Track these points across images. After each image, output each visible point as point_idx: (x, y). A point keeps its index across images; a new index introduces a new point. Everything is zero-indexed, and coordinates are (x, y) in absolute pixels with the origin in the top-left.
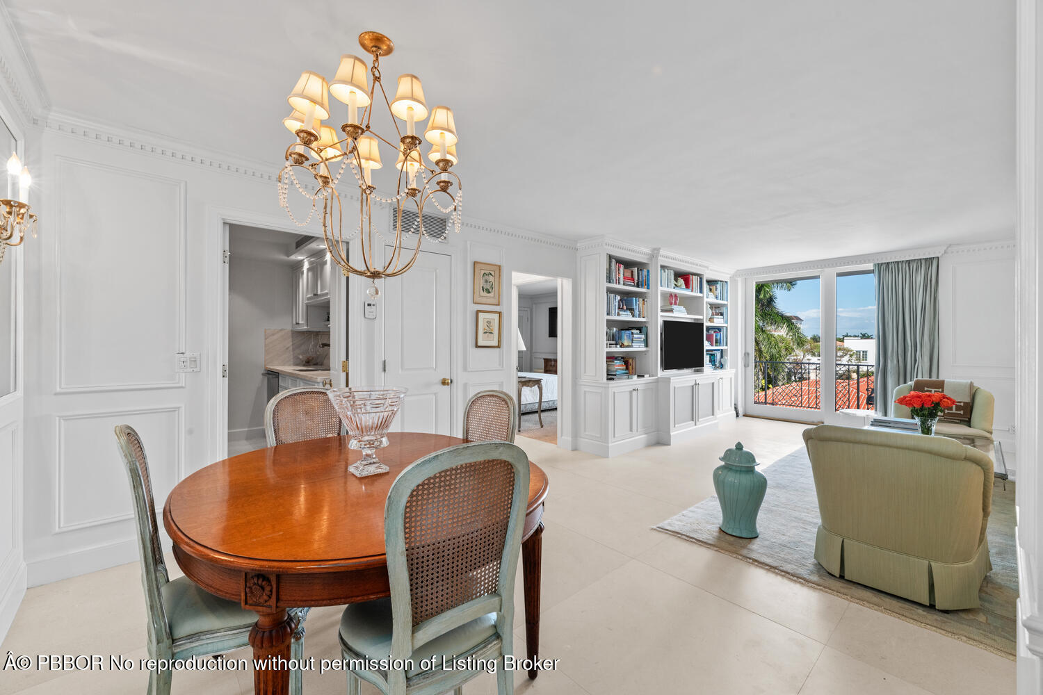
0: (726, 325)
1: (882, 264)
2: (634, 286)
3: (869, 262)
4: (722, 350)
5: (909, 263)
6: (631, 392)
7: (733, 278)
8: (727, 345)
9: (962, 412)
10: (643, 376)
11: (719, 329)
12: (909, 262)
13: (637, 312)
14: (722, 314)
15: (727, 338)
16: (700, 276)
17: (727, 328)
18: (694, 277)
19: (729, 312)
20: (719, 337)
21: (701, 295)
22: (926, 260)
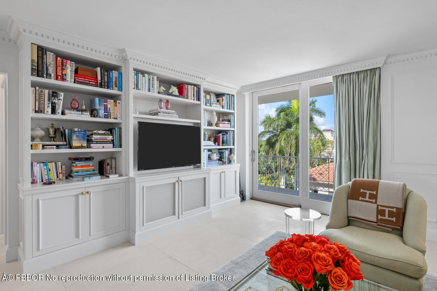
0: (233, 129)
1: (339, 76)
2: (96, 85)
3: (329, 75)
4: (231, 149)
5: (358, 75)
6: (77, 196)
7: (240, 93)
8: (234, 144)
9: (394, 219)
10: (108, 177)
11: (225, 132)
12: (358, 73)
13: (102, 112)
14: (229, 121)
15: (234, 140)
16: (198, 87)
17: (234, 131)
18: (190, 86)
19: (236, 119)
20: (225, 139)
21: (198, 102)
22: (371, 70)
